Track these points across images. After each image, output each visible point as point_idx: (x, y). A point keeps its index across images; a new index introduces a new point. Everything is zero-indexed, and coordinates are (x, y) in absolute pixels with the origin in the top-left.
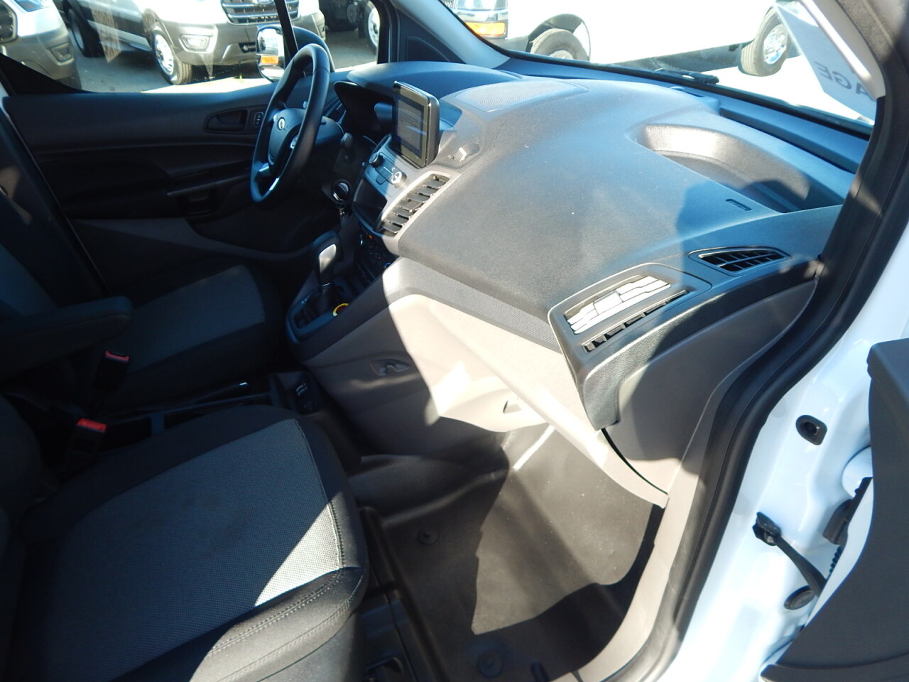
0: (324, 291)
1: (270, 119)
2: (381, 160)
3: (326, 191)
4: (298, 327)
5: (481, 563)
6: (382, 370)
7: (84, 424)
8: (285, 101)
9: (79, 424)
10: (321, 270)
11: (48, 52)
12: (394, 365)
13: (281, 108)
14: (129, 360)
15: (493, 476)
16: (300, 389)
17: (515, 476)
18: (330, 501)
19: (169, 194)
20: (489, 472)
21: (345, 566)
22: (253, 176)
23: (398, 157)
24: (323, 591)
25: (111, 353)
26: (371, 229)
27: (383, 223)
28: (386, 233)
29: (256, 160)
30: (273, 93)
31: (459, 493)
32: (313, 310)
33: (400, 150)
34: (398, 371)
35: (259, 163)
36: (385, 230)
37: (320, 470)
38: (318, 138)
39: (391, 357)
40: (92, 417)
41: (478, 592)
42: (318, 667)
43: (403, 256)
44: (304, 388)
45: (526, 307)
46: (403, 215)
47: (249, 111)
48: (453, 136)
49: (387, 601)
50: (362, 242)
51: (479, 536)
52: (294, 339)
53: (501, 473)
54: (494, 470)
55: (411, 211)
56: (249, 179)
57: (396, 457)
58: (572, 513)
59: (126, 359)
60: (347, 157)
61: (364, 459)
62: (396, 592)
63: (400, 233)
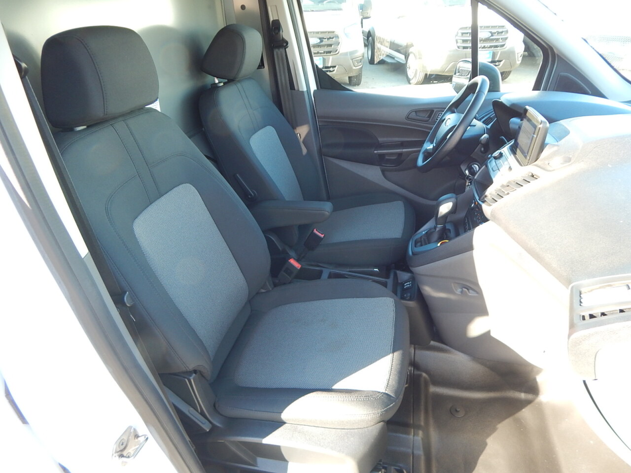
0: (437, 229)
1: (444, 118)
2: (501, 155)
3: (463, 167)
4: (415, 247)
5: (487, 448)
6: (460, 290)
7: (292, 261)
8: (456, 108)
9: (290, 261)
10: (439, 216)
11: (351, 61)
12: (468, 289)
13: (453, 112)
14: (324, 236)
15: (523, 396)
16: (407, 285)
17: (540, 404)
18: (394, 352)
19: (375, 152)
20: (521, 391)
21: (386, 392)
22: (423, 150)
23: (512, 155)
24: (368, 398)
25: (317, 230)
26: (477, 198)
27: (486, 196)
28: (486, 203)
29: (428, 141)
30: (451, 102)
31: (492, 395)
32: (428, 238)
33: (516, 151)
34: (470, 294)
35: (429, 143)
36: (485, 201)
37: (395, 334)
38: (465, 134)
39: (468, 284)
40: (298, 260)
41: (478, 465)
42: (352, 438)
43: (492, 221)
44: (409, 284)
45: (559, 277)
46: (500, 194)
47: (435, 110)
48: (555, 148)
49: (413, 434)
50: (473, 205)
51: (494, 430)
52: (410, 253)
53: (530, 396)
54: (525, 392)
55: (506, 193)
56: (419, 151)
57: (454, 350)
58: (577, 451)
59: (322, 236)
60: (483, 149)
61: (432, 343)
62: (421, 433)
63: (495, 205)
